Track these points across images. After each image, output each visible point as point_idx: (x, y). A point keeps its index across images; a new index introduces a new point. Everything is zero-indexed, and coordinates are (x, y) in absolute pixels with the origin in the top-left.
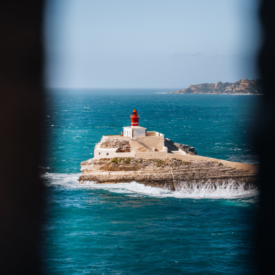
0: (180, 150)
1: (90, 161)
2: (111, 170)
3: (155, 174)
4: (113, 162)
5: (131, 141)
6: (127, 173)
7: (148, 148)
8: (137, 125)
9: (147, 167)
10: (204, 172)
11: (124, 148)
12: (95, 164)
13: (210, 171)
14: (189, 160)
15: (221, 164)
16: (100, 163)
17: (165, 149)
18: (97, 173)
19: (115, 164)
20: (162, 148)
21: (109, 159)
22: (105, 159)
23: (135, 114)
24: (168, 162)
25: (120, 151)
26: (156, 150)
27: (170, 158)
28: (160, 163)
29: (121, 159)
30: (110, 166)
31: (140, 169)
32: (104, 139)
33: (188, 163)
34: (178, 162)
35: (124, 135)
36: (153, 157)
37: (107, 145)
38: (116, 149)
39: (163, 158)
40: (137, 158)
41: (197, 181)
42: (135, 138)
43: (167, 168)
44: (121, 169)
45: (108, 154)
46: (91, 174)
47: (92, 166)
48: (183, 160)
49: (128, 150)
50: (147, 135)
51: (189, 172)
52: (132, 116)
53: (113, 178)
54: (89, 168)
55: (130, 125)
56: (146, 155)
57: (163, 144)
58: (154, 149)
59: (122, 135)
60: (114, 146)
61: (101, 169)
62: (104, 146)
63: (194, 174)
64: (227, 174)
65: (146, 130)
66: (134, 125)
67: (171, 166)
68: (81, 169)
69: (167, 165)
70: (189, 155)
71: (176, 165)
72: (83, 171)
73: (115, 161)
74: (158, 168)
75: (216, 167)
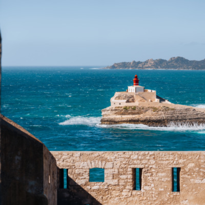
0: (166, 101)
1: (108, 108)
2: (123, 114)
3: (153, 117)
4: (124, 109)
5: (135, 95)
6: (134, 116)
7: (146, 100)
8: (138, 85)
9: (147, 112)
10: (184, 115)
11: (131, 100)
12: (112, 110)
13: (188, 114)
14: (173, 107)
15: (194, 110)
16: (115, 110)
17: (157, 100)
18: (113, 116)
19: (126, 110)
20: (155, 100)
21: (121, 107)
22: (119, 107)
23: (136, 77)
24: (160, 108)
25: (128, 101)
26: (151, 101)
27: (162, 106)
28: (155, 109)
29: (130, 107)
30: (123, 111)
31: (142, 114)
32: (117, 94)
33: (173, 109)
34: (167, 109)
35: (129, 92)
36: (150, 106)
37: (119, 97)
38: (126, 101)
39: (156, 106)
40: (140, 106)
41: (180, 120)
42: (137, 93)
43: (160, 112)
44: (129, 114)
45: (120, 104)
46: (109, 117)
47: (109, 111)
48: (170, 107)
49: (133, 101)
50: (144, 91)
51: (175, 115)
52: (134, 79)
53: (124, 119)
54: (108, 113)
55: (133, 85)
56: (146, 104)
57: (155, 97)
58: (150, 100)
59: (127, 92)
60: (124, 99)
61: (115, 113)
62: (117, 98)
63: (178, 116)
64: (199, 116)
65: (144, 88)
66: (136, 85)
67: (163, 111)
68: (102, 114)
69: (160, 110)
70: (173, 104)
71: (166, 111)
72: (103, 115)
73: (126, 108)
74: (154, 113)
75: (191, 112)
